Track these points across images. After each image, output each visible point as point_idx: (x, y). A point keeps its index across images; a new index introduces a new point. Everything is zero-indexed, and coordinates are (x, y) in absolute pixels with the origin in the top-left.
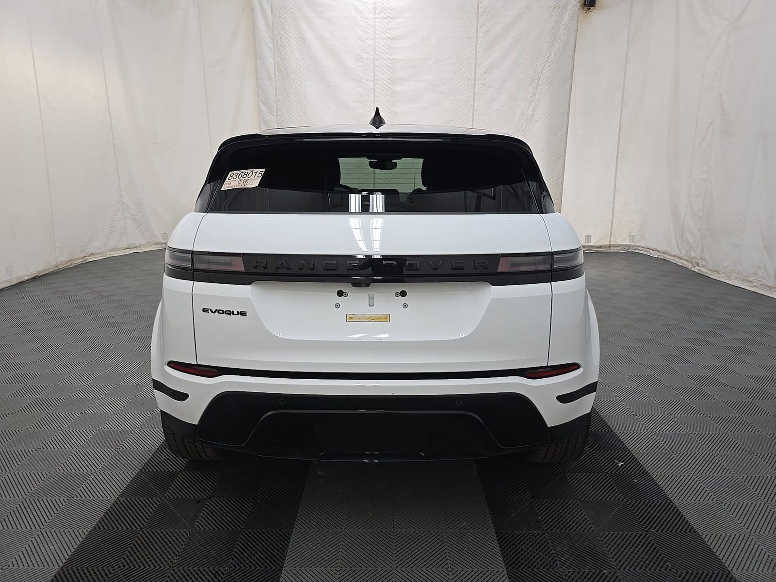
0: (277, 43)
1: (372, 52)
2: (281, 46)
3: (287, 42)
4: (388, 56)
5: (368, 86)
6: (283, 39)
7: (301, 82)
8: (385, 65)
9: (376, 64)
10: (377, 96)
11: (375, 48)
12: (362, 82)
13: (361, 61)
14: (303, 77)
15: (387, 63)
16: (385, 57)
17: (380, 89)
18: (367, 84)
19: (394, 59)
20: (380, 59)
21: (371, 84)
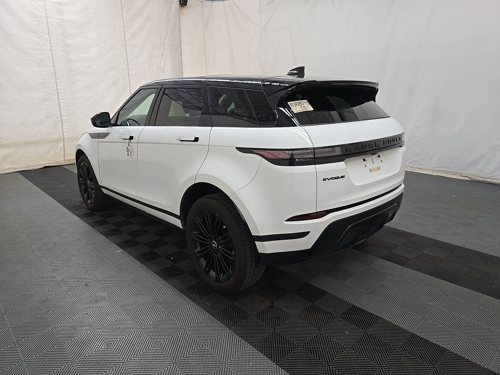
1: (43, 11)
4: (57, 16)
5: (44, 37)
8: (56, 23)
9: (49, 21)
10: (53, 46)
11: (45, 8)
12: (38, 34)
13: (35, 17)
15: (58, 22)
16: (55, 17)
17: (54, 41)
19: (63, 20)
21: (47, 36)
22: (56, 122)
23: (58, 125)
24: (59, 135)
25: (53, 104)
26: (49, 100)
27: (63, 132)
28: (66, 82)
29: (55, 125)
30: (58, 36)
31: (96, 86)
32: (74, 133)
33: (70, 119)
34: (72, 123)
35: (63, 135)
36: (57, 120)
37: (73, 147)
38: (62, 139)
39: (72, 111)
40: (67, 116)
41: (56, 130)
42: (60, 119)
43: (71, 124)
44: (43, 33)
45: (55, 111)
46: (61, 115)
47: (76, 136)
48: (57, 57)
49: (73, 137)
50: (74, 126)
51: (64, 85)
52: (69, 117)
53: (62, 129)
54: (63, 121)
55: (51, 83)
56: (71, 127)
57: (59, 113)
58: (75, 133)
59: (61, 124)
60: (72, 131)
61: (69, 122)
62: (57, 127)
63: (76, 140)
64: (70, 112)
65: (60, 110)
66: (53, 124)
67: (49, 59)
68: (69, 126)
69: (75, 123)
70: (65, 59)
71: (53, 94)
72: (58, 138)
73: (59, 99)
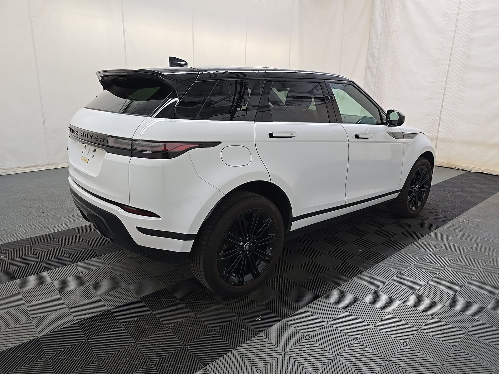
0: (386, 12)
1: (457, 8)
2: (388, 14)
3: (392, 11)
4: (471, 9)
5: (448, 36)
6: (390, 9)
7: (397, 38)
8: (466, 17)
9: (459, 17)
10: (455, 43)
11: (460, 4)
12: (444, 33)
13: (446, 17)
14: (399, 35)
15: (469, 15)
16: (468, 11)
17: (458, 37)
18: (448, 34)
19: (476, 11)
20: (462, 13)
21: (452, 34)
22: (434, 121)
23: (436, 124)
24: (433, 134)
25: (436, 102)
26: (433, 99)
27: (438, 132)
28: (456, 80)
29: (432, 124)
30: (464, 31)
31: (491, 83)
32: (448, 135)
33: (448, 119)
34: (450, 123)
35: (437, 135)
36: (436, 119)
37: (445, 149)
38: (436, 138)
39: (453, 111)
40: (447, 116)
41: (432, 129)
42: (439, 118)
43: (448, 125)
44: (449, 31)
45: (436, 110)
46: (441, 114)
47: (451, 138)
48: (456, 54)
49: (447, 139)
50: (451, 128)
51: (454, 83)
52: (448, 117)
53: (438, 128)
54: (441, 120)
55: (441, 81)
56: (447, 127)
57: (440, 112)
58: (450, 135)
59: (438, 124)
60: (448, 132)
61: (447, 122)
62: (433, 125)
63: (450, 142)
64: (451, 112)
65: (441, 110)
66: (430, 123)
67: (447, 57)
68: (446, 126)
69: (453, 124)
70: (463, 56)
71: (439, 93)
72: (432, 137)
73: (443, 98)
